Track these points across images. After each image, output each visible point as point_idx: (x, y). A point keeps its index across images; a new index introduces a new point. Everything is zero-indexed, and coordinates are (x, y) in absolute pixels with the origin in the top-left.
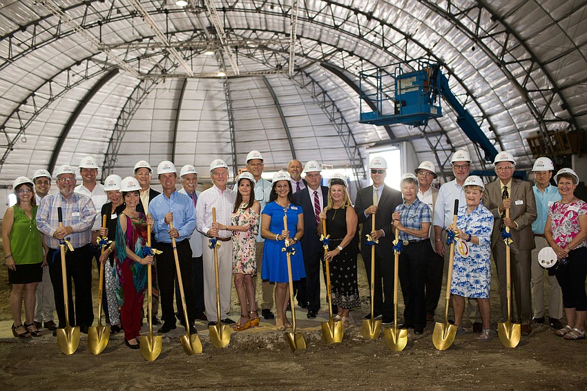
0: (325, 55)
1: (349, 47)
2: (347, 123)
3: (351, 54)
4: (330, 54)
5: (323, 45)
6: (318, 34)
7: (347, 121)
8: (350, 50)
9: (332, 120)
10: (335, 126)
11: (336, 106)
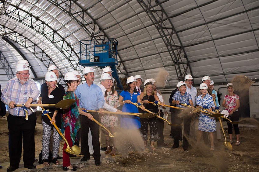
0: (6, 34)
1: (20, 32)
2: (11, 69)
3: (21, 35)
4: (9, 33)
5: (6, 29)
6: (5, 22)
7: (11, 68)
8: (20, 33)
9: (4, 66)
10: (5, 70)
11: (6, 60)
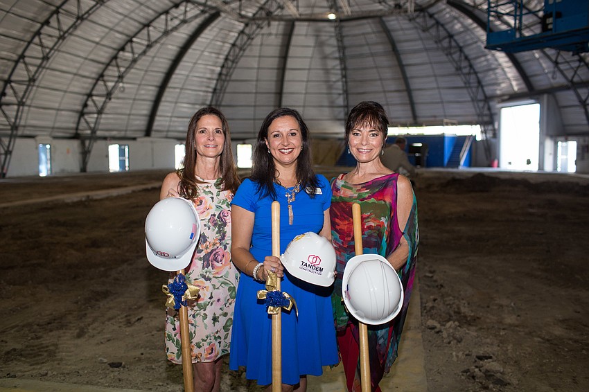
2: (476, 73)
7: (476, 70)
10: (462, 76)
11: (464, 53)
